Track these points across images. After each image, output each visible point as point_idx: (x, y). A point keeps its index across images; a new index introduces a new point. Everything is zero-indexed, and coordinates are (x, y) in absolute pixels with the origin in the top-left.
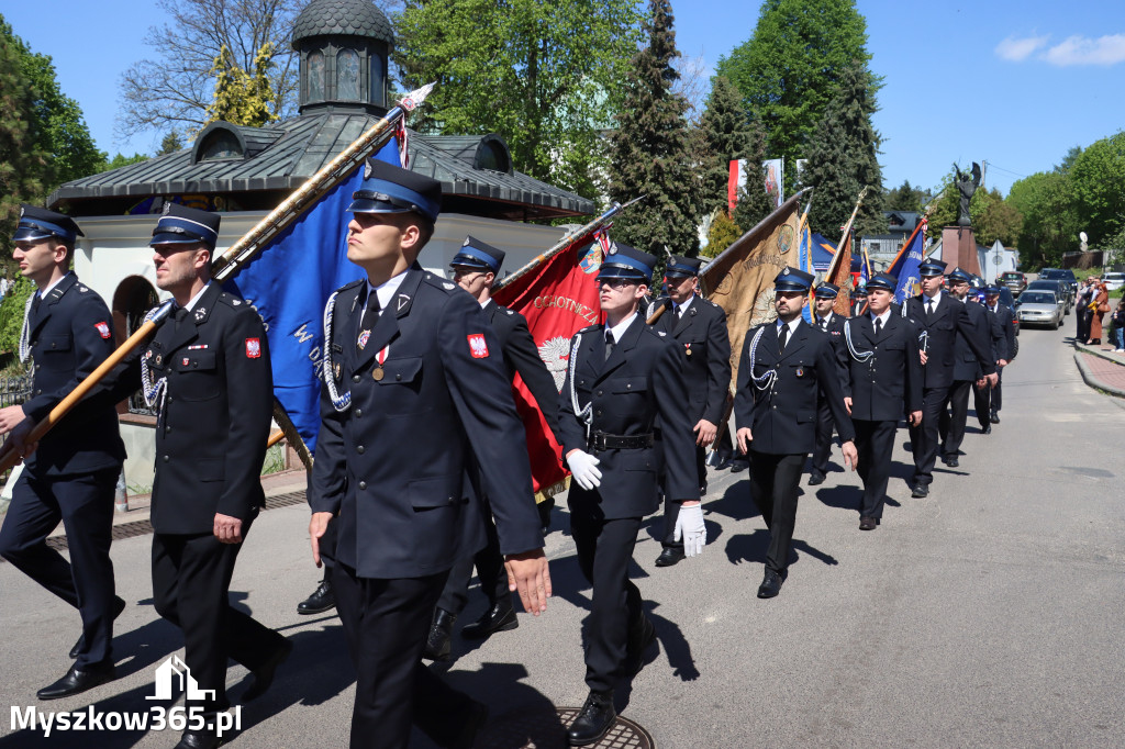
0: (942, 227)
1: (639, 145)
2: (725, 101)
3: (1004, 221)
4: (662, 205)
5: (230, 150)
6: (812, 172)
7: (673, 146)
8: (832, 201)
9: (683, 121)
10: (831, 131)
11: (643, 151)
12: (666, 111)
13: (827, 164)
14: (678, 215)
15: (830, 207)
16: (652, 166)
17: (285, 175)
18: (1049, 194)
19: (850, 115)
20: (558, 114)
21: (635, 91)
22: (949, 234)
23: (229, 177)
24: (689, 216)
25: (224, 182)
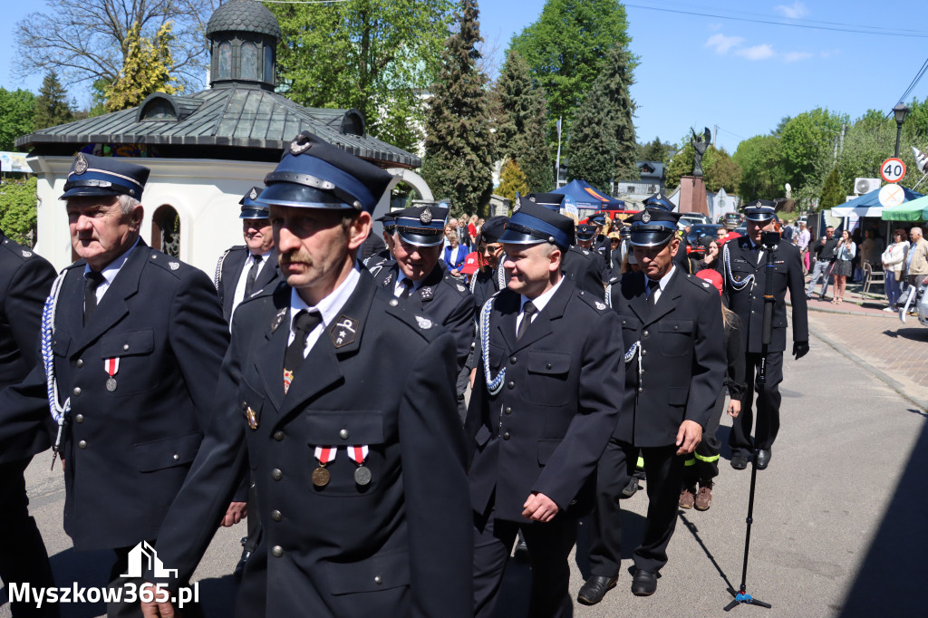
0: (680, 176)
1: (448, 108)
2: (516, 70)
3: (728, 174)
4: (465, 155)
5: (166, 113)
6: (582, 131)
7: (474, 110)
8: (596, 154)
9: (483, 91)
10: (598, 100)
11: (452, 113)
12: (471, 84)
13: (594, 125)
14: (478, 163)
15: (594, 159)
16: (459, 125)
17: (212, 135)
18: (764, 153)
19: (613, 86)
20: (385, 78)
21: (447, 67)
22: (686, 182)
23: (169, 134)
24: (487, 164)
25: (165, 137)
